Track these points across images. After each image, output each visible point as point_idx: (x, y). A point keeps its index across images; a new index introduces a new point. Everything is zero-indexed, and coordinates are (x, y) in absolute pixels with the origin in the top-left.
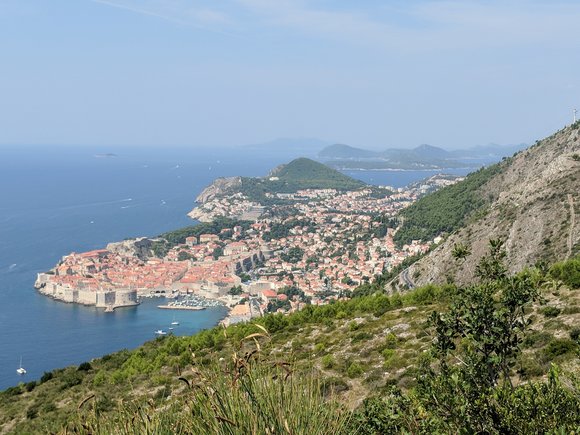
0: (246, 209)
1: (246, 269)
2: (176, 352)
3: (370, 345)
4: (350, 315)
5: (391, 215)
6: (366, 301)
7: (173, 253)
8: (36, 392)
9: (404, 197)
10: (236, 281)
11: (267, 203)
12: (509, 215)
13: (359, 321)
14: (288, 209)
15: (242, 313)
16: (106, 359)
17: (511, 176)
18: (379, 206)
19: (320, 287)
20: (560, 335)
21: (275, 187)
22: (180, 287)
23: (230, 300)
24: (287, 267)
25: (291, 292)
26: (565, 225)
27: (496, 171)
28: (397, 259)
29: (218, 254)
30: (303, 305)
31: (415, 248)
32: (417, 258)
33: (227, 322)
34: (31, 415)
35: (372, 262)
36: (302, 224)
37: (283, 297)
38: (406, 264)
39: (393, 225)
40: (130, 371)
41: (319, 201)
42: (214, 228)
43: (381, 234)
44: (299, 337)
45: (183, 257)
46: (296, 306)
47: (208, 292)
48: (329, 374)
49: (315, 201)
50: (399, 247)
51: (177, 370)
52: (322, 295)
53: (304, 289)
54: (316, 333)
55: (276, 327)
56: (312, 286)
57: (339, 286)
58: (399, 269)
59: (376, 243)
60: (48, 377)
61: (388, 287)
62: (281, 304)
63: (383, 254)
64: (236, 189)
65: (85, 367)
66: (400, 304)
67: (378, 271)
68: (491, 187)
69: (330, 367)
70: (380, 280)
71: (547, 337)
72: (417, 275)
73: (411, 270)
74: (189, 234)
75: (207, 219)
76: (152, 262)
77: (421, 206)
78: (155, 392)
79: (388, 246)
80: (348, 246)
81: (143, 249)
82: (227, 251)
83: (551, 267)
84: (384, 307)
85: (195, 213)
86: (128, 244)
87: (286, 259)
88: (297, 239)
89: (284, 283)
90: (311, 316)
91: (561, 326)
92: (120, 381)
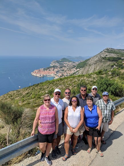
0: (57, 64)
1: (57, 72)
2: (49, 82)
3: (72, 82)
4: (70, 78)
6: (72, 76)
7: (48, 70)
8: (32, 87)
9: (77, 63)
10: (56, 73)
11: (60, 64)
12: (90, 65)
13: (71, 79)
14: (62, 64)
15: (57, 78)
16: (41, 83)
18: (74, 64)
19: (66, 74)
20: (95, 81)
21: (61, 62)
22: (49, 74)
23: (55, 76)
24: (62, 72)
25: (63, 75)
26: (97, 67)
27: (89, 60)
28: (76, 71)
29: (54, 70)
30: (64, 77)
31: (78, 69)
32: (78, 71)
33: (55, 79)
34: (32, 90)
35: (73, 71)
36: (64, 66)
37: (62, 76)
38: (77, 72)
39: (75, 67)
40: (44, 85)
41: (66, 63)
42: (53, 67)
44: (64, 81)
45: (49, 70)
46: (63, 77)
47: (52, 75)
48: (67, 85)
49: (66, 64)
50: (76, 69)
51: (49, 85)
52: (66, 75)
53: (64, 75)
54: (66, 80)
55: (61, 79)
56: (65, 74)
57: (69, 74)
60: (34, 85)
62: (61, 77)
63: (74, 70)
64: (56, 62)
65: (38, 84)
66: (76, 77)
67: (73, 72)
68: (88, 62)
69: (67, 84)
70: (74, 74)
71: (93, 81)
72: (78, 73)
73: (78, 72)
74: (50, 68)
75: (52, 66)
76: (45, 71)
77: (79, 64)
80: (70, 69)
81: (44, 69)
82: (55, 70)
83: (95, 72)
84: (74, 77)
85: (51, 65)
86: (42, 69)
87: (62, 71)
88: (64, 68)
89: (62, 74)
90: (65, 78)
91: (95, 80)
92: (42, 86)
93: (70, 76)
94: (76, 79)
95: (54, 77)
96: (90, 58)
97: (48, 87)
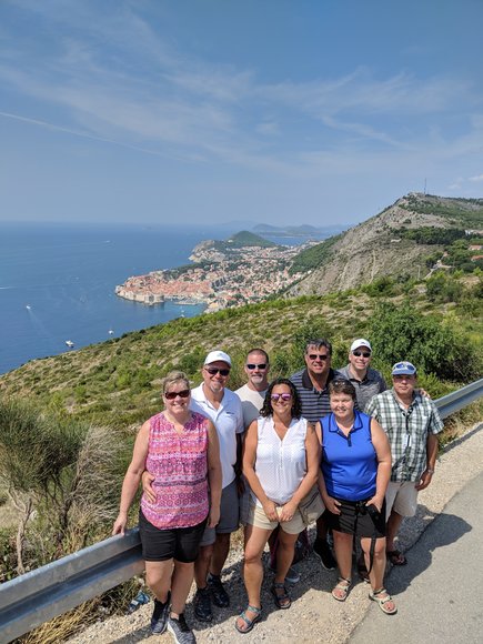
0: (217, 256)
1: (217, 285)
2: (185, 325)
3: (276, 323)
4: (267, 309)
5: (287, 260)
6: (275, 302)
7: (181, 278)
8: (120, 343)
9: (294, 251)
10: (212, 291)
11: (226, 252)
12: (344, 260)
13: (271, 312)
14: (237, 256)
15: (215, 307)
16: (152, 328)
17: (346, 241)
18: (281, 255)
19: (253, 295)
20: (363, 319)
21: (231, 245)
22: (185, 294)
23: (209, 301)
24: (236, 285)
25: (238, 297)
26: (371, 265)
27: (339, 238)
28: (290, 281)
29: (203, 278)
30: (244, 304)
31: (298, 276)
32: (300, 280)
33: (207, 311)
34: (119, 353)
35: (277, 283)
36: (244, 264)
37: (234, 299)
38: (294, 284)
39: (288, 264)
40: (164, 334)
41: (252, 252)
42: (201, 265)
43: (282, 269)
44: (243, 319)
45: (186, 279)
46: (241, 304)
47: (198, 297)
48: (256, 337)
49: (250, 253)
50: (291, 275)
51: (186, 334)
52: (253, 299)
53: (245, 295)
54: (250, 318)
55: (232, 314)
56: (248, 294)
57: (261, 294)
58: (290, 286)
59: (280, 273)
60: (125, 336)
61: (285, 295)
62: (233, 303)
63: (283, 279)
64: (211, 246)
65: (143, 332)
66: (290, 304)
67: (280, 287)
68: (336, 246)
69: (257, 333)
70: (281, 292)
71: (357, 320)
72: (299, 289)
73: (296, 287)
74: (190, 268)
75: (197, 261)
76: (171, 282)
77: (301, 255)
78: (176, 344)
79: (286, 275)
80: (266, 275)
81: (167, 275)
82: (207, 277)
83: (363, 285)
84: (282, 306)
85: (191, 258)
86: (159, 272)
87: (236, 281)
88: (241, 271)
89: (235, 293)
90: (248, 309)
91: (364, 315)
92: (159, 338)
93: (267, 299)
94: (291, 314)
95: (206, 306)
96: (345, 233)
97: (180, 345)
